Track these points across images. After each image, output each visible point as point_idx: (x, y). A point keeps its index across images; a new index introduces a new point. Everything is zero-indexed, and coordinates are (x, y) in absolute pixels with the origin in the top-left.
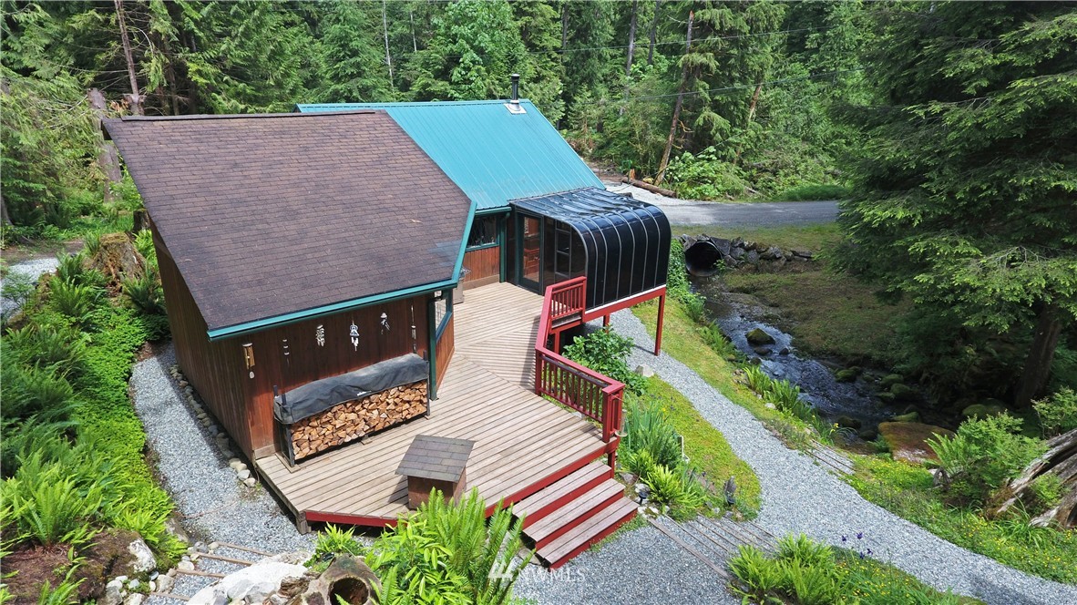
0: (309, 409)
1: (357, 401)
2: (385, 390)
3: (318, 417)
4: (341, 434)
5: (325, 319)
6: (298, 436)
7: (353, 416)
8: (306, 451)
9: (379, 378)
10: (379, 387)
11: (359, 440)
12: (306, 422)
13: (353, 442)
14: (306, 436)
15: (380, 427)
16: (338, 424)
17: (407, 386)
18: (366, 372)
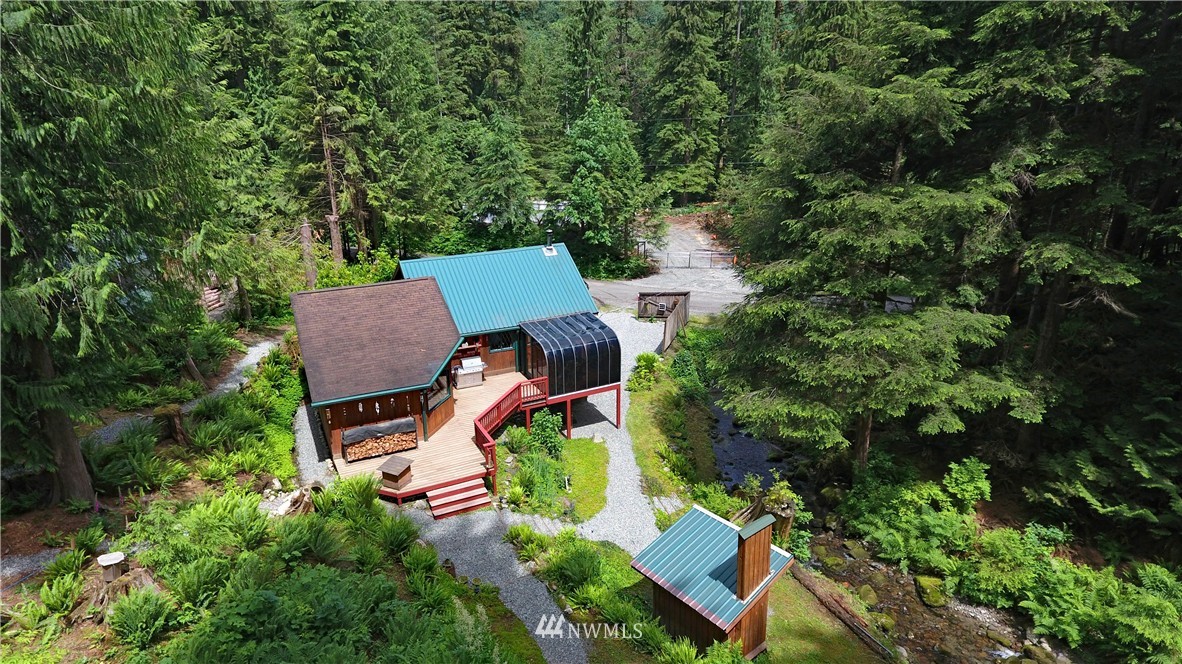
0: (354, 439)
1: (378, 438)
2: (392, 434)
3: (359, 443)
4: (370, 452)
5: (362, 400)
6: (349, 450)
7: (376, 445)
8: (353, 458)
9: (389, 428)
10: (390, 432)
11: (379, 456)
12: (352, 444)
13: (376, 457)
14: (354, 452)
15: (390, 451)
16: (369, 447)
17: (404, 433)
18: (383, 425)
